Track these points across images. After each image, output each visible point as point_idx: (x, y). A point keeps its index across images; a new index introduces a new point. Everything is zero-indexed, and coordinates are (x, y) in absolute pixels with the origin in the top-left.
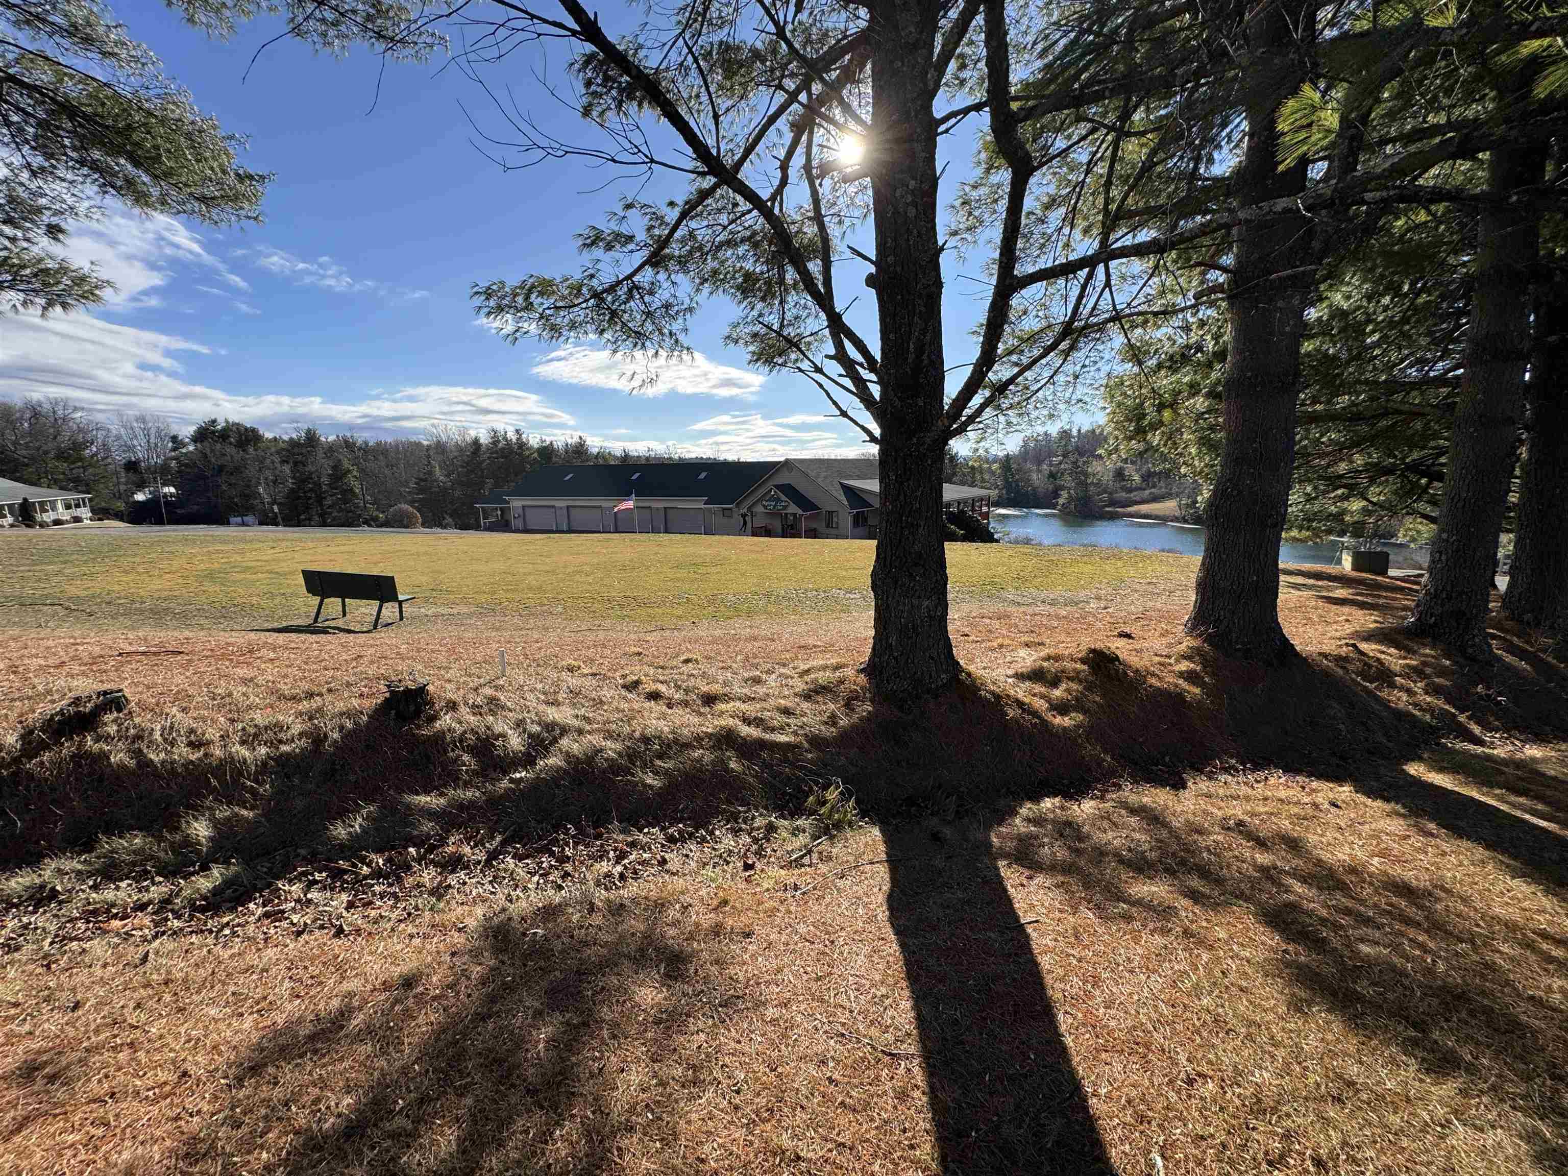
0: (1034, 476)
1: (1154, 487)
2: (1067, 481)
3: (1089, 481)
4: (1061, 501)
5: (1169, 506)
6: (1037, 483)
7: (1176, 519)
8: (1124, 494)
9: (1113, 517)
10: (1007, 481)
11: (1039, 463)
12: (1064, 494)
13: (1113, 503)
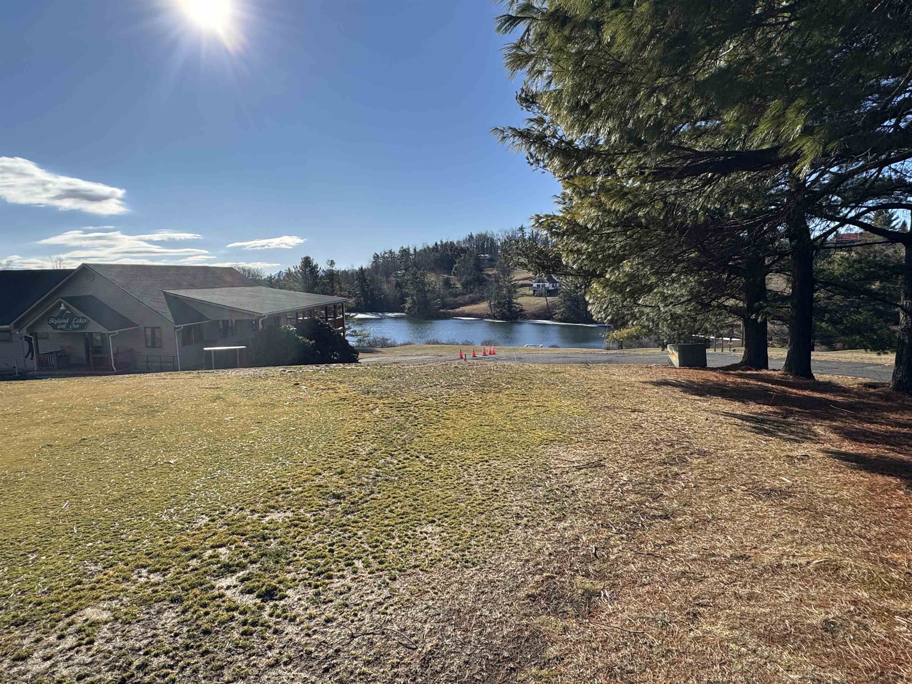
0: (385, 286)
1: (471, 292)
2: (410, 289)
3: (426, 289)
4: (407, 306)
5: (483, 307)
6: (388, 291)
7: (489, 317)
8: (451, 298)
9: (447, 317)
10: (363, 290)
11: (387, 274)
12: (409, 300)
13: (445, 306)
